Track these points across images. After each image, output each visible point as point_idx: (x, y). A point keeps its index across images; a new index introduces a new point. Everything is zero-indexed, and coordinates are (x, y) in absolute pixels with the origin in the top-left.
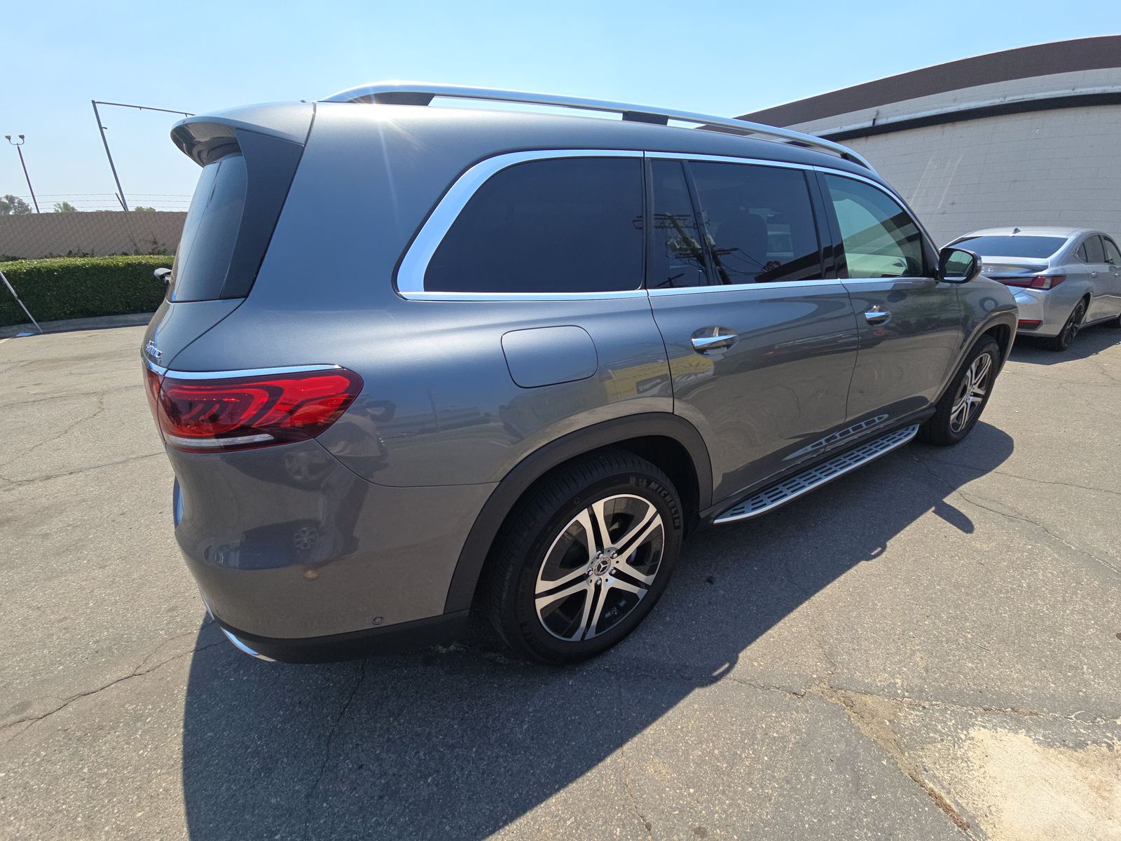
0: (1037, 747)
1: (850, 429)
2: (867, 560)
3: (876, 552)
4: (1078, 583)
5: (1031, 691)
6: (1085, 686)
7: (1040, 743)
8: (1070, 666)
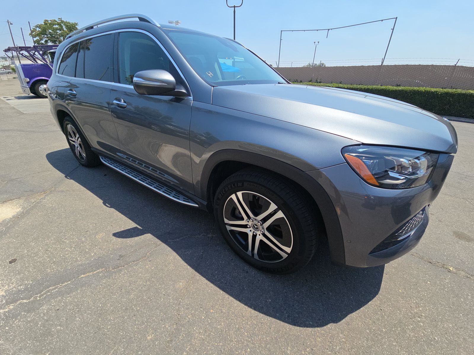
0: (5, 218)
1: (131, 159)
2: (103, 203)
3: (108, 205)
4: (54, 262)
5: (20, 223)
6: (9, 237)
7: (6, 219)
8: (19, 237)
